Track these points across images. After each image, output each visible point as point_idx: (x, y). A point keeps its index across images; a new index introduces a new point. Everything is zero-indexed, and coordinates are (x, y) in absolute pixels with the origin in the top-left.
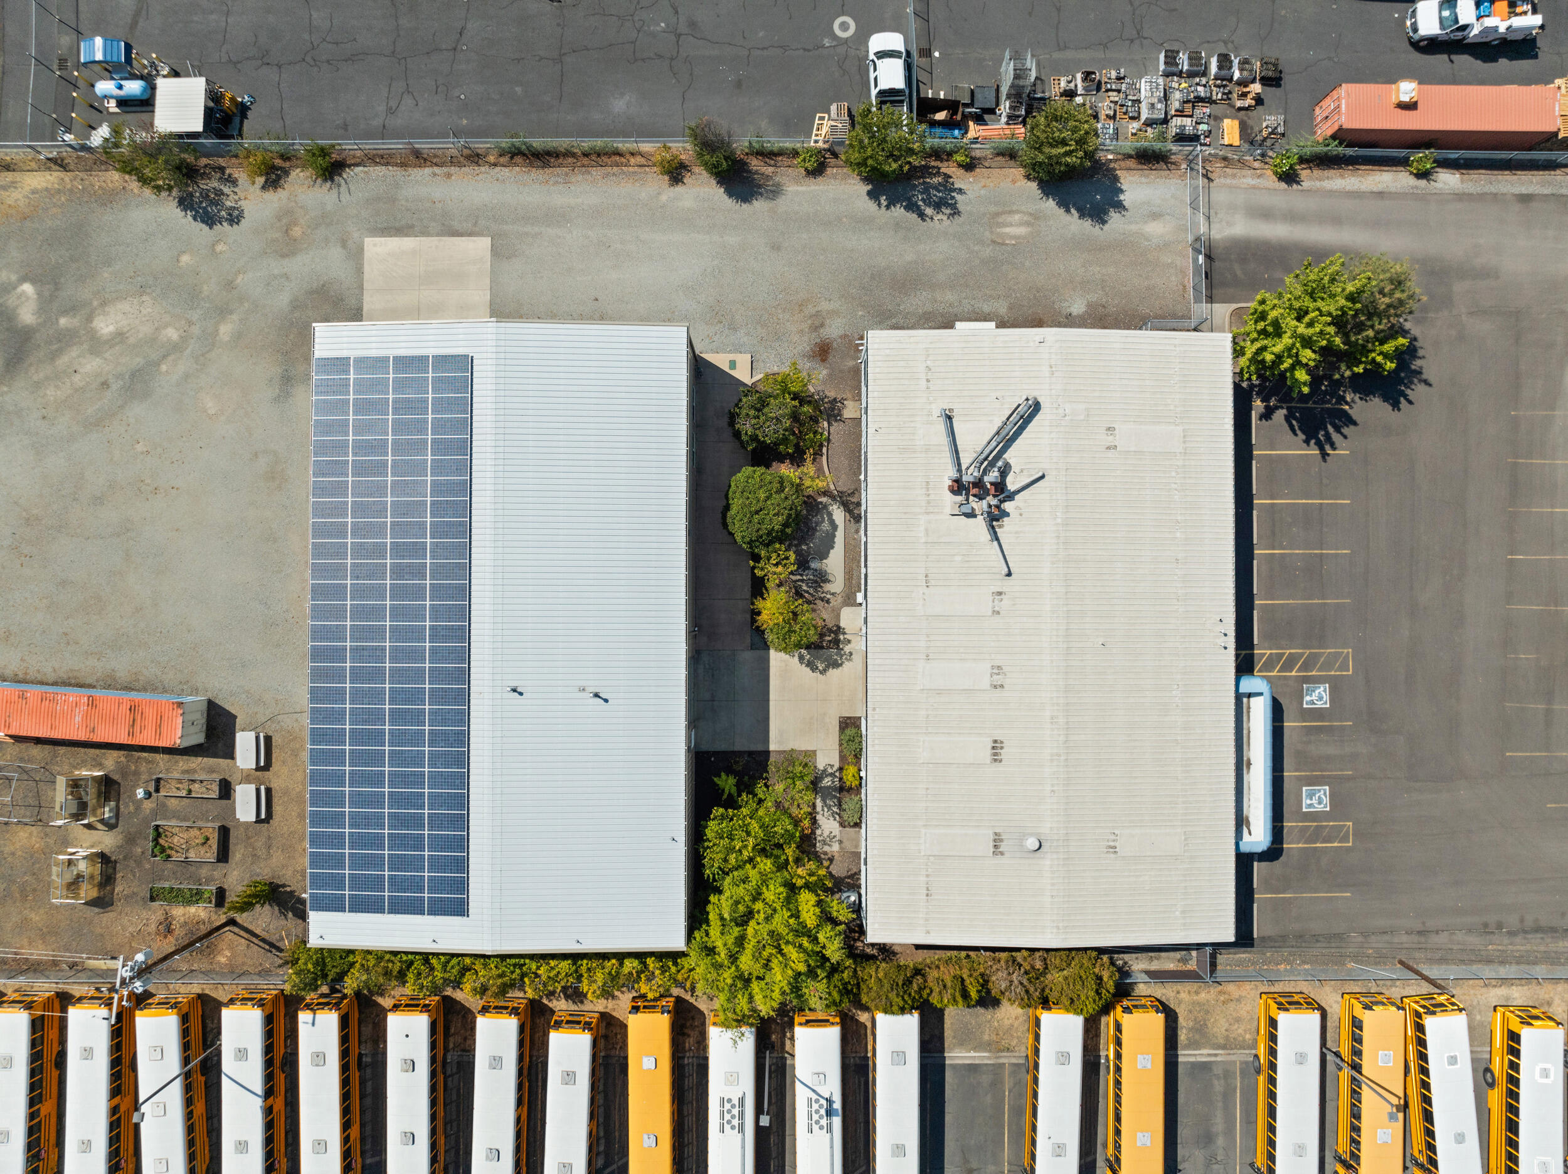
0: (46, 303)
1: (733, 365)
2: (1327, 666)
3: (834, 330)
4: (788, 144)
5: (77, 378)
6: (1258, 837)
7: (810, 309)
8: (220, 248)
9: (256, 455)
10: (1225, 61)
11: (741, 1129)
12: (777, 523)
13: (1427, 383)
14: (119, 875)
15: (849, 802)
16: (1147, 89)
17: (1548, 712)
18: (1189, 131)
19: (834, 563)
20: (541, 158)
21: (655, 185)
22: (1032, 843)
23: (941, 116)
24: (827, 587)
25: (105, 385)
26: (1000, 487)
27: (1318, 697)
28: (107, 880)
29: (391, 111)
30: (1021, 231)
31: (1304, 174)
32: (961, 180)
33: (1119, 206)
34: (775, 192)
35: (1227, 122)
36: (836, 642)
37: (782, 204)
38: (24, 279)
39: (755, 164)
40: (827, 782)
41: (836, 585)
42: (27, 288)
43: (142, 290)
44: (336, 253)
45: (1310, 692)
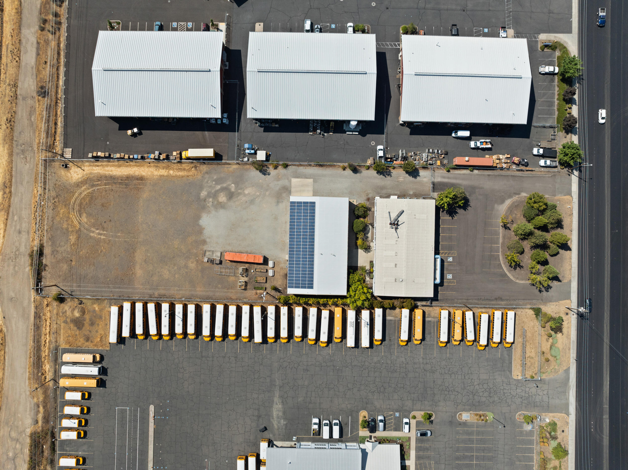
0: (236, 188)
1: (353, 201)
2: (452, 254)
3: (370, 196)
4: (363, 164)
5: (241, 201)
6: (438, 281)
7: (366, 192)
8: (266, 179)
9: (273, 215)
10: (438, 151)
11: (353, 327)
12: (361, 229)
13: (471, 207)
14: (248, 285)
15: (371, 275)
16: (424, 155)
17: (490, 263)
18: (431, 163)
19: (369, 235)
20: (321, 166)
21: (340, 171)
22: (401, 280)
23: (389, 160)
24: (368, 239)
25: (246, 202)
26: (397, 224)
27: (450, 259)
28: (246, 286)
29: (295, 156)
30: (402, 180)
31: (451, 170)
32: (392, 171)
33: (419, 176)
34: (361, 172)
35: (438, 161)
36: (370, 248)
37: (362, 174)
38: (233, 183)
39: (358, 167)
40: (367, 271)
41: (370, 239)
42: (233, 185)
43: (253, 186)
44: (287, 181)
45: (449, 258)
